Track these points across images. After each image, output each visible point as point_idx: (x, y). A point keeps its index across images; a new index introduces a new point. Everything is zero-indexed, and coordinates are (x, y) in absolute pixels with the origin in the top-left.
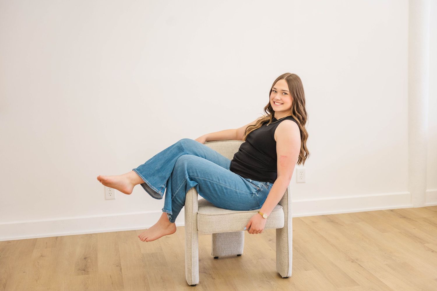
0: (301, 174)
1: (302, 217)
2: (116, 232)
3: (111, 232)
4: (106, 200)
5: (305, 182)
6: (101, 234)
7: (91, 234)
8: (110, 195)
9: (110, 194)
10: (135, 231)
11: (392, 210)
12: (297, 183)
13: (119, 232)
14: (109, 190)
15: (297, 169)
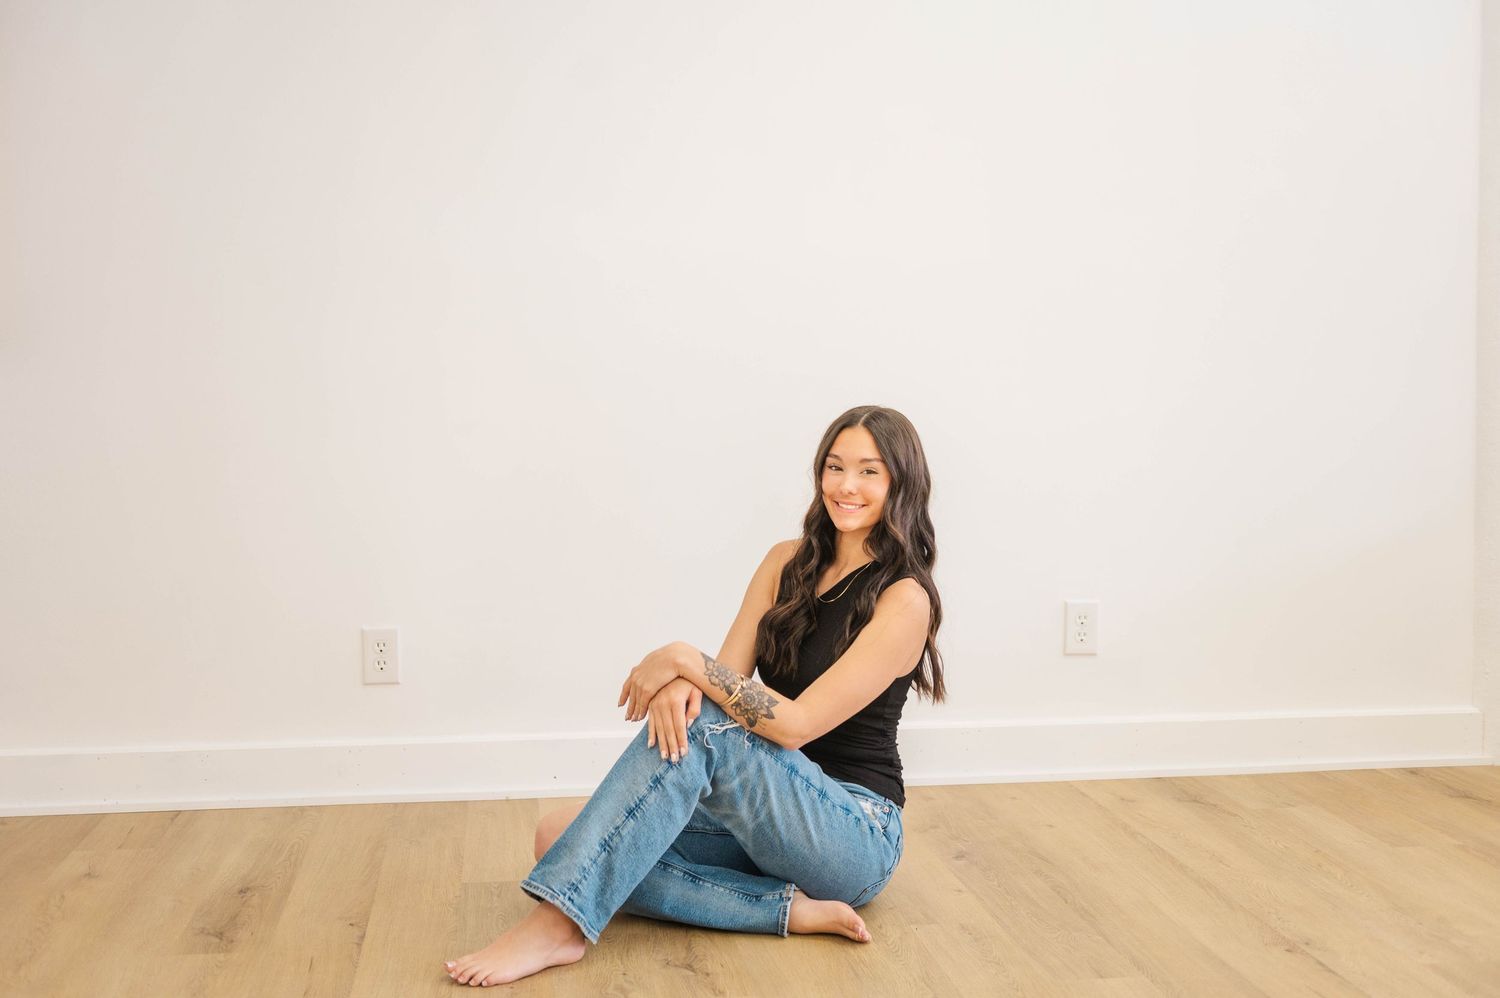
0: (1079, 622)
1: (1083, 782)
2: (396, 805)
3: (376, 806)
4: (366, 684)
5: (1095, 655)
6: (342, 809)
7: (302, 809)
8: (380, 667)
9: (383, 666)
10: (464, 804)
11: (1413, 772)
12: (1067, 655)
13: (406, 805)
14: (378, 649)
15: (1066, 604)
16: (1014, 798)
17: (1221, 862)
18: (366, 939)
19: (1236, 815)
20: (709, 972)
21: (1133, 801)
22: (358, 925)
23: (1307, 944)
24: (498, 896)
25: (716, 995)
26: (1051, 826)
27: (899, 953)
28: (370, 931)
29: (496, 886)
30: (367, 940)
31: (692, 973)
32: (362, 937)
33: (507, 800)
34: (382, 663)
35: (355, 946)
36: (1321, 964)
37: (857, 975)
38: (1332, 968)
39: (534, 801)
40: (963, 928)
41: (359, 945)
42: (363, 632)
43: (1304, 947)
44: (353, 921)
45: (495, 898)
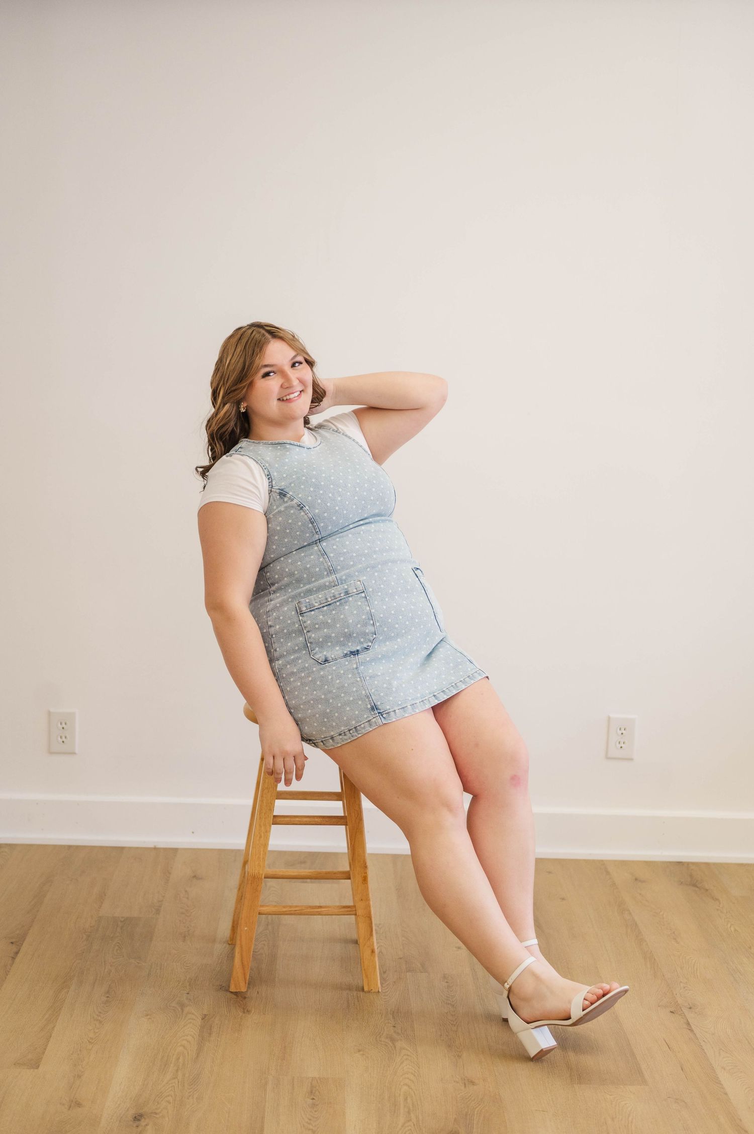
0: (620, 732)
2: (70, 847)
3: (55, 846)
4: (51, 753)
5: (631, 759)
6: (30, 846)
8: (62, 740)
9: (64, 739)
10: (121, 849)
12: (608, 758)
13: (77, 847)
14: (60, 727)
15: (609, 718)
16: (550, 873)
17: (675, 939)
18: (18, 955)
19: (717, 899)
20: (247, 996)
21: (644, 881)
22: (17, 942)
23: (690, 1008)
24: (121, 929)
25: (244, 1013)
26: (563, 899)
27: (386, 994)
28: (24, 949)
29: (122, 920)
30: (20, 955)
31: (235, 997)
32: (17, 953)
33: (155, 848)
34: (64, 738)
35: (11, 959)
36: (688, 1024)
37: (348, 1006)
38: (693, 1027)
39: (175, 850)
40: (445, 977)
41: (13, 958)
42: (49, 713)
43: (686, 1011)
44: (14, 940)
45: (119, 929)
